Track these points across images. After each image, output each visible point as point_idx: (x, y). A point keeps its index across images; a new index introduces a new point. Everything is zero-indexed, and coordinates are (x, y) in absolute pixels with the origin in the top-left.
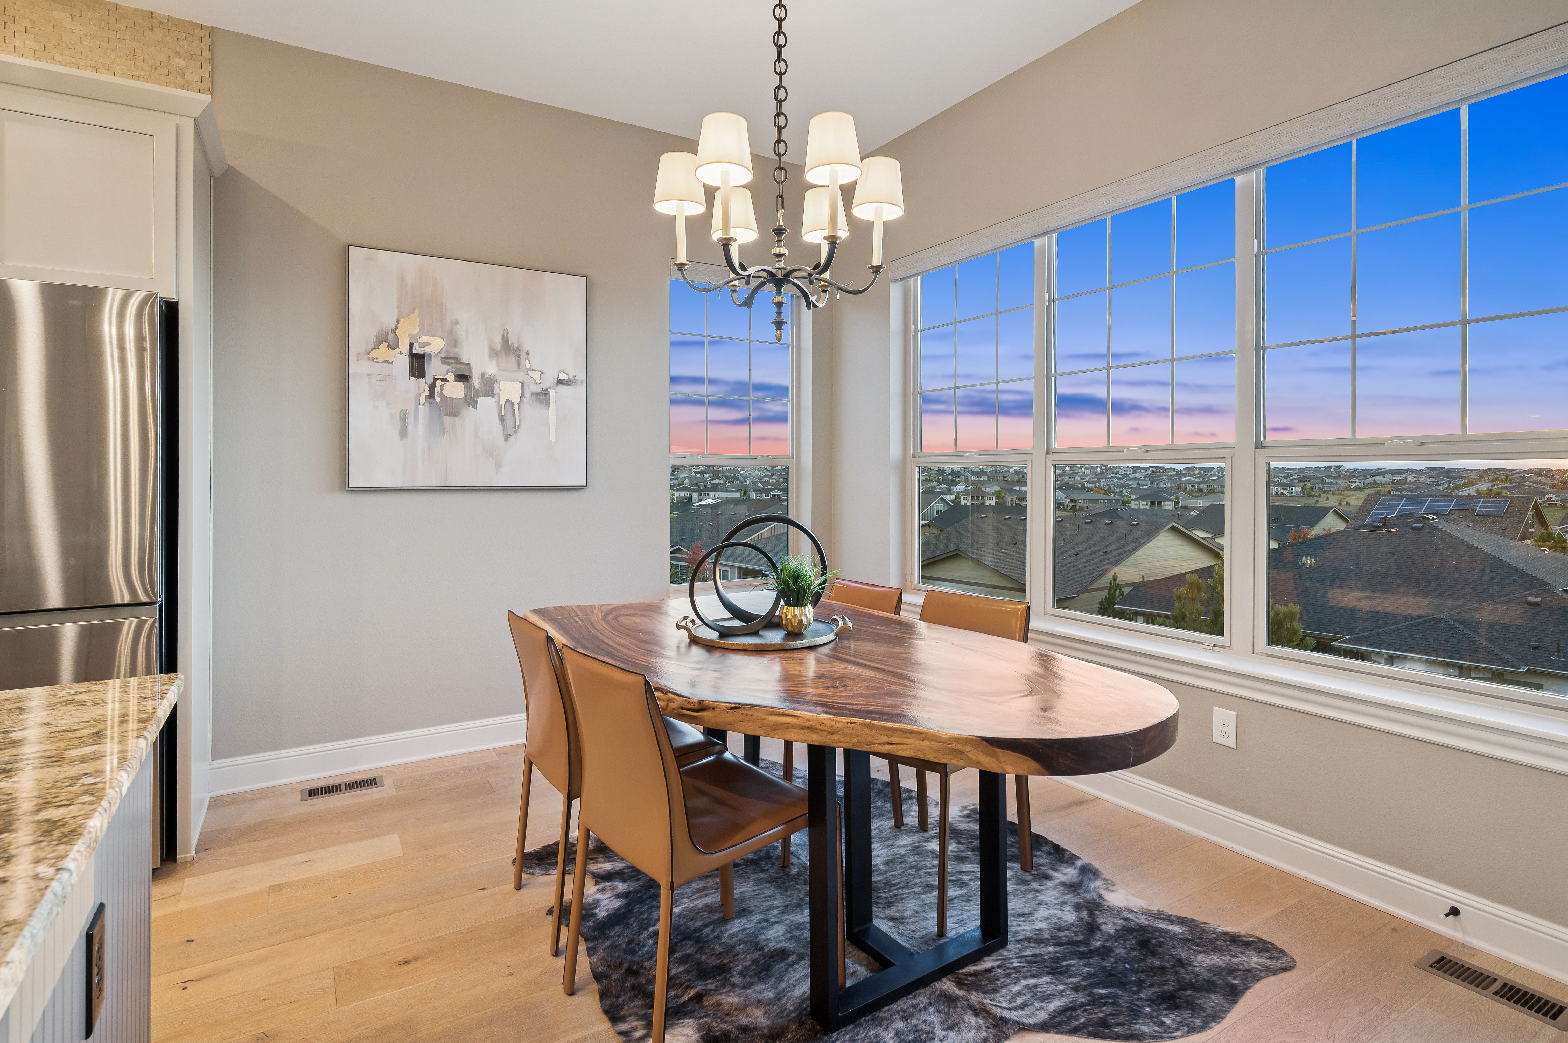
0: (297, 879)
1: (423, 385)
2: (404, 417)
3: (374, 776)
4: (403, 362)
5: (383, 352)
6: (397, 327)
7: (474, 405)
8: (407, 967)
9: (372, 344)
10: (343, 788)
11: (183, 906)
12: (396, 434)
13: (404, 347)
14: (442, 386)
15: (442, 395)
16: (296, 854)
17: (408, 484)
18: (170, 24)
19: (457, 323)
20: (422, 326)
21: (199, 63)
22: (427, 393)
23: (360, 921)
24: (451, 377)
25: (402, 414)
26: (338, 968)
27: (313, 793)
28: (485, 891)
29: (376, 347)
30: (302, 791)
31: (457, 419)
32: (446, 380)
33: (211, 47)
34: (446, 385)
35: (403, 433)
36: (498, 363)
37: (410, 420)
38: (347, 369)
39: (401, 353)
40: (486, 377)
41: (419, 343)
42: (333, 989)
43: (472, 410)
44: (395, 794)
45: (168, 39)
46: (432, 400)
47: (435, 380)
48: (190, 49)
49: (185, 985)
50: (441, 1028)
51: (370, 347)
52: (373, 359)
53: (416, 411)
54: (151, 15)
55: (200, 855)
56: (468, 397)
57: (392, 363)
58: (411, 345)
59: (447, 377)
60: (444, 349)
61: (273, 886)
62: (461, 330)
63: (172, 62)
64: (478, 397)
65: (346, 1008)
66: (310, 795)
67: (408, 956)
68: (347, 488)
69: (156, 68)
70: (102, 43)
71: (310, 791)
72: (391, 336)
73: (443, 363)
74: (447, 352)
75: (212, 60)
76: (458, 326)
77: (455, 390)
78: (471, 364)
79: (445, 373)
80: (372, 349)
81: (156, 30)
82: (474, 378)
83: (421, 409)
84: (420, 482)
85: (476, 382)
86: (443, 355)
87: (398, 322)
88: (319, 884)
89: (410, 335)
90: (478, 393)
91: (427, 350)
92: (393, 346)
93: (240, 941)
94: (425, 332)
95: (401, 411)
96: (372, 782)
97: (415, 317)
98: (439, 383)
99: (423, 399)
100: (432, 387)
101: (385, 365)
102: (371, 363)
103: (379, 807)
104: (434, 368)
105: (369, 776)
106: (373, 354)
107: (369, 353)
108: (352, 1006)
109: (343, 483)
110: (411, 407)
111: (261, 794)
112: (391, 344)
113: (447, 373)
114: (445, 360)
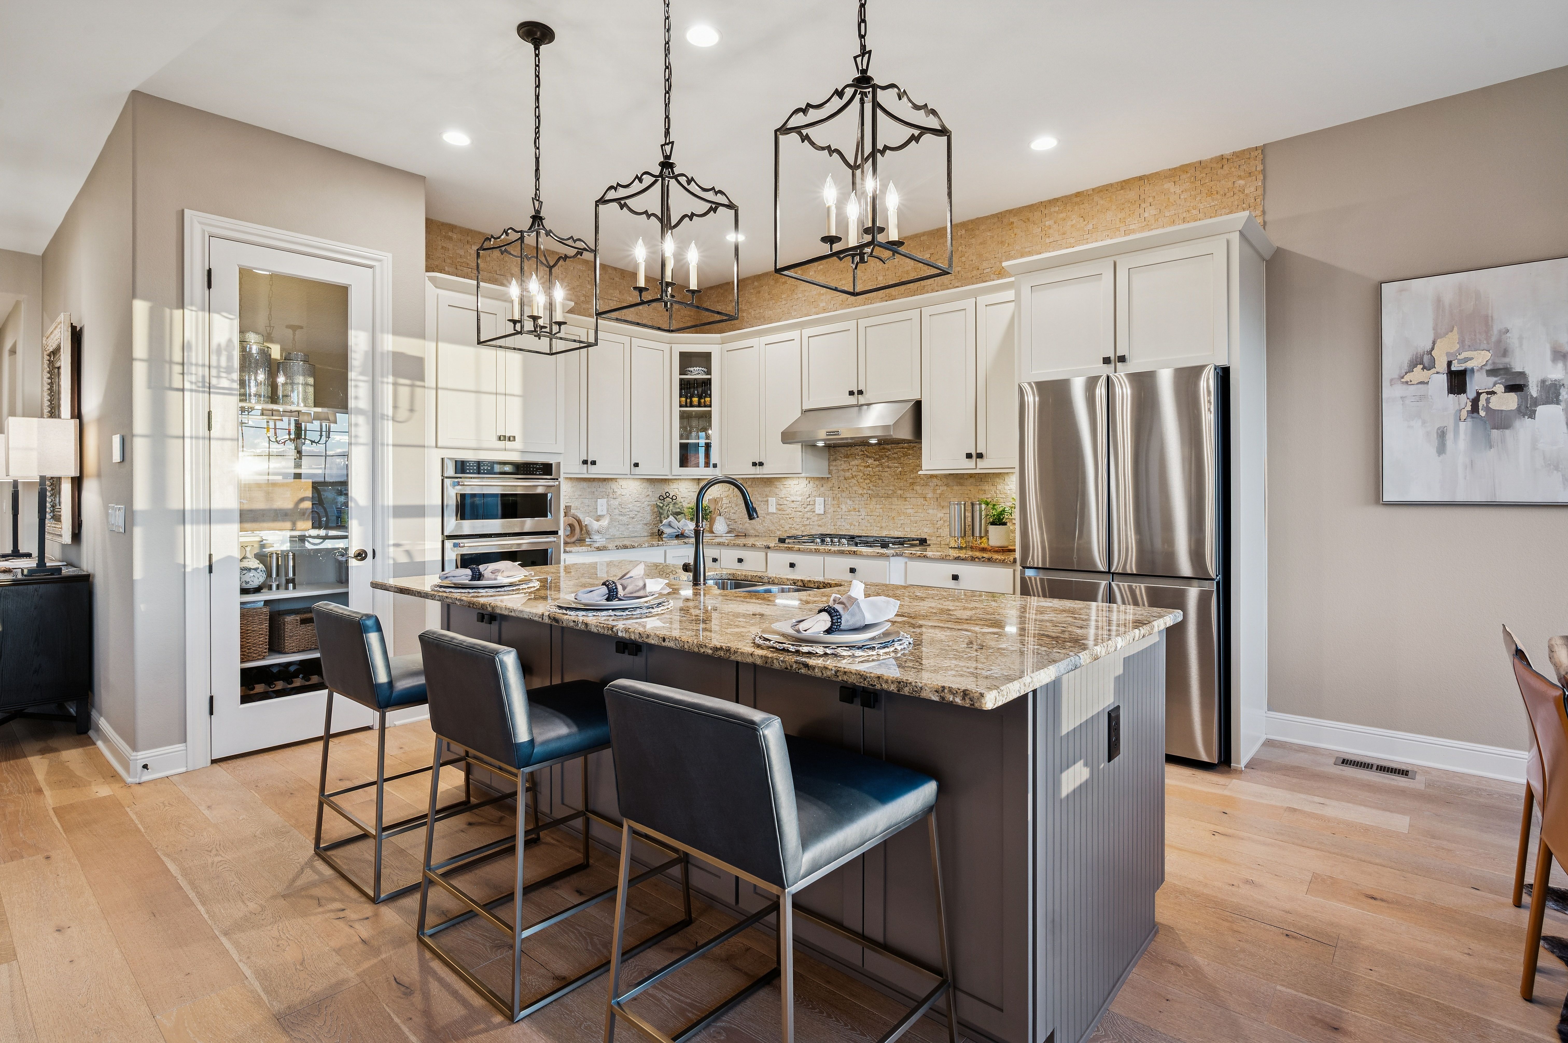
0: (1309, 811)
1: (1464, 401)
2: (1442, 434)
3: (1409, 769)
4: (1441, 381)
5: (1419, 373)
6: (1433, 349)
7: (1532, 415)
8: (1372, 901)
9: (1406, 367)
10: (1375, 768)
11: (1226, 793)
12: (1433, 451)
13: (1441, 365)
14: (1488, 400)
15: (1487, 409)
16: (1314, 795)
17: (1446, 498)
18: (1234, 157)
19: (1507, 331)
20: (1462, 342)
21: (1254, 177)
22: (1469, 408)
23: (1348, 856)
24: (1500, 388)
25: (1439, 431)
26: (1316, 874)
27: (1345, 762)
28: (1477, 891)
29: (1411, 370)
30: (1337, 758)
31: (1507, 432)
32: (1493, 393)
33: (1263, 162)
34: (1493, 398)
35: (1441, 449)
36: (1565, 365)
37: (1450, 436)
38: (1380, 395)
39: (1437, 373)
40: (1548, 383)
41: (1459, 360)
42: (1308, 883)
43: (1527, 421)
44: (1423, 788)
45: (1233, 169)
46: (1475, 415)
47: (1479, 394)
48: (1248, 170)
49: (1215, 833)
50: (1382, 948)
51: (1403, 372)
52: (1407, 382)
53: (1456, 427)
54: (1222, 157)
55: (1248, 770)
56: (1523, 407)
57: (1427, 383)
58: (1449, 364)
59: (1494, 389)
60: (1490, 362)
61: (1290, 808)
62: (1513, 340)
63: (1236, 185)
64: (1536, 406)
65: (1313, 898)
66: (1343, 763)
67: (1375, 895)
68: (1381, 502)
69: (1225, 195)
70: (1192, 192)
71: (1344, 760)
72: (1426, 359)
73: (1488, 375)
74: (1494, 363)
75: (1263, 172)
76: (1508, 334)
77: (1509, 402)
78: (1527, 372)
79: (1492, 386)
80: (1406, 373)
81: (1225, 167)
82: (1530, 386)
83: (1462, 425)
84: (1460, 498)
85: (1534, 390)
86: (1488, 368)
87: (1434, 343)
88: (1325, 821)
89: (1448, 354)
90: (1536, 402)
91: (1469, 365)
92: (1429, 366)
93: (1256, 827)
94: (1466, 347)
95: (1439, 429)
96: (1404, 773)
97: (1454, 336)
98: (1483, 397)
99: (1464, 414)
100: (1475, 402)
101: (1420, 386)
102: (1405, 386)
103: (1403, 792)
104: (1477, 383)
105: (1404, 767)
106: (1407, 378)
107: (1403, 377)
108: (1318, 899)
109: (1377, 496)
110: (1450, 423)
111: (1303, 749)
112: (1426, 365)
113: (1494, 385)
114: (1492, 372)
